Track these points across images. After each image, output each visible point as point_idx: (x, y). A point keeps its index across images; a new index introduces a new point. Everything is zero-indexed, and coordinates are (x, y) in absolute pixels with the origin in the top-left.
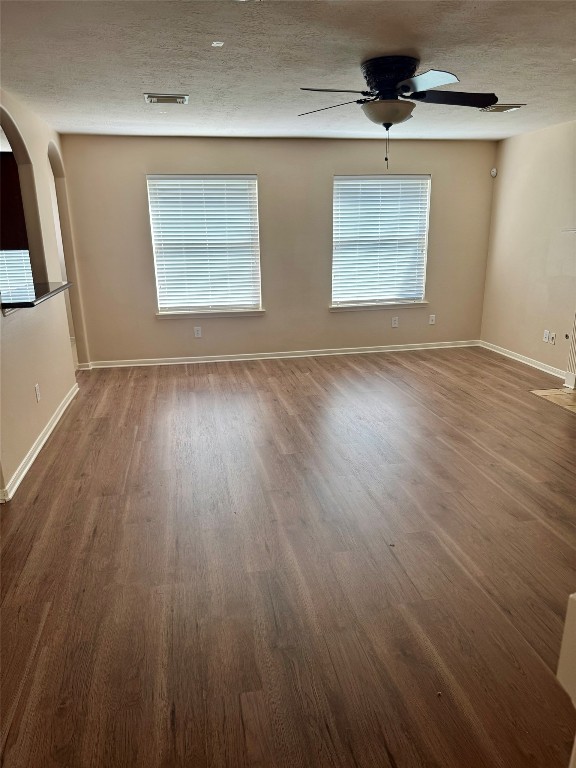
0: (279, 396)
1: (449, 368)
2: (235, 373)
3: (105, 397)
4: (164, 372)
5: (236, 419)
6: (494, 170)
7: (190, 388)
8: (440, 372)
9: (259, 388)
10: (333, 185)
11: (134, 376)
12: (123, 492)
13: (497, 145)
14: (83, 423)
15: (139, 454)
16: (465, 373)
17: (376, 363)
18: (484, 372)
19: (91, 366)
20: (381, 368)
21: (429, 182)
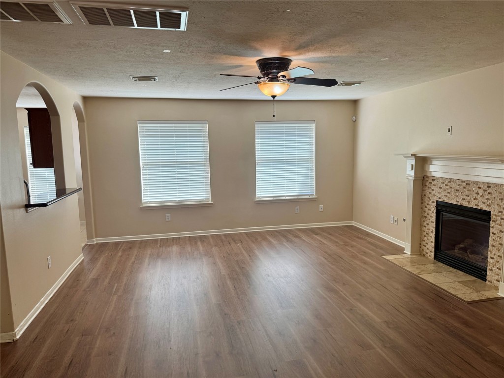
0: (218, 260)
1: (331, 240)
2: (191, 245)
3: (100, 263)
4: (144, 244)
5: (185, 277)
6: (354, 118)
7: (158, 256)
8: (326, 243)
9: (205, 255)
10: (255, 127)
11: (123, 248)
12: (96, 333)
13: (355, 103)
14: (81, 282)
15: (113, 305)
16: (342, 243)
17: (285, 237)
18: (354, 243)
19: (95, 241)
20: (288, 240)
21: (314, 125)
